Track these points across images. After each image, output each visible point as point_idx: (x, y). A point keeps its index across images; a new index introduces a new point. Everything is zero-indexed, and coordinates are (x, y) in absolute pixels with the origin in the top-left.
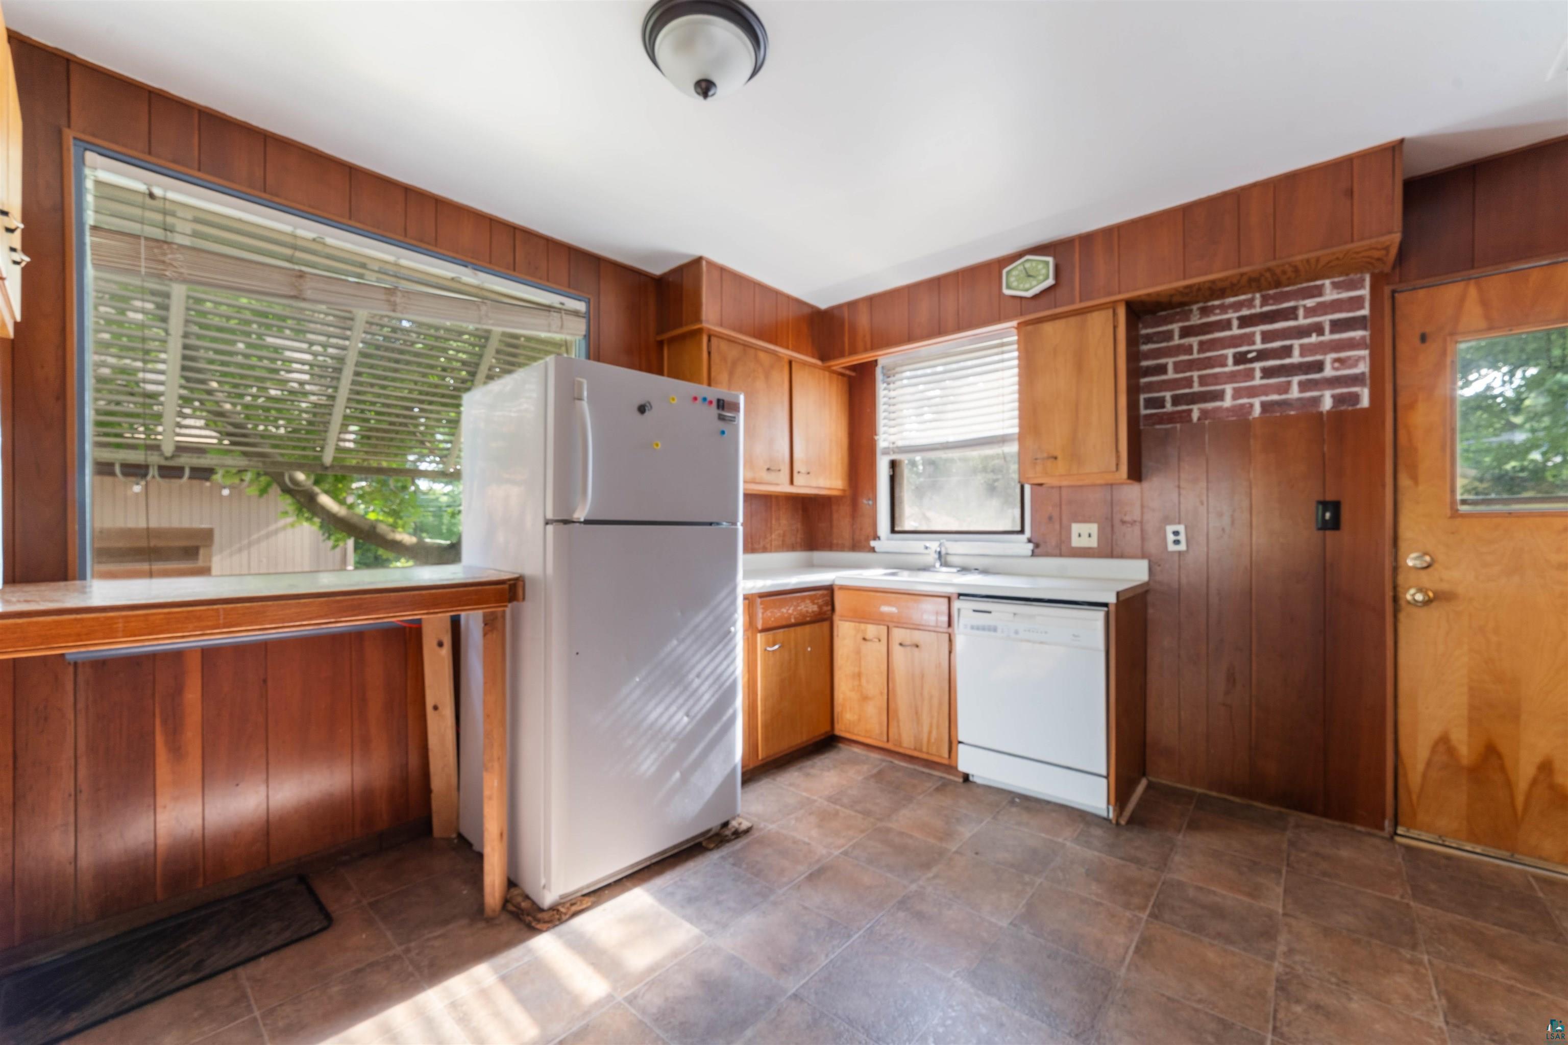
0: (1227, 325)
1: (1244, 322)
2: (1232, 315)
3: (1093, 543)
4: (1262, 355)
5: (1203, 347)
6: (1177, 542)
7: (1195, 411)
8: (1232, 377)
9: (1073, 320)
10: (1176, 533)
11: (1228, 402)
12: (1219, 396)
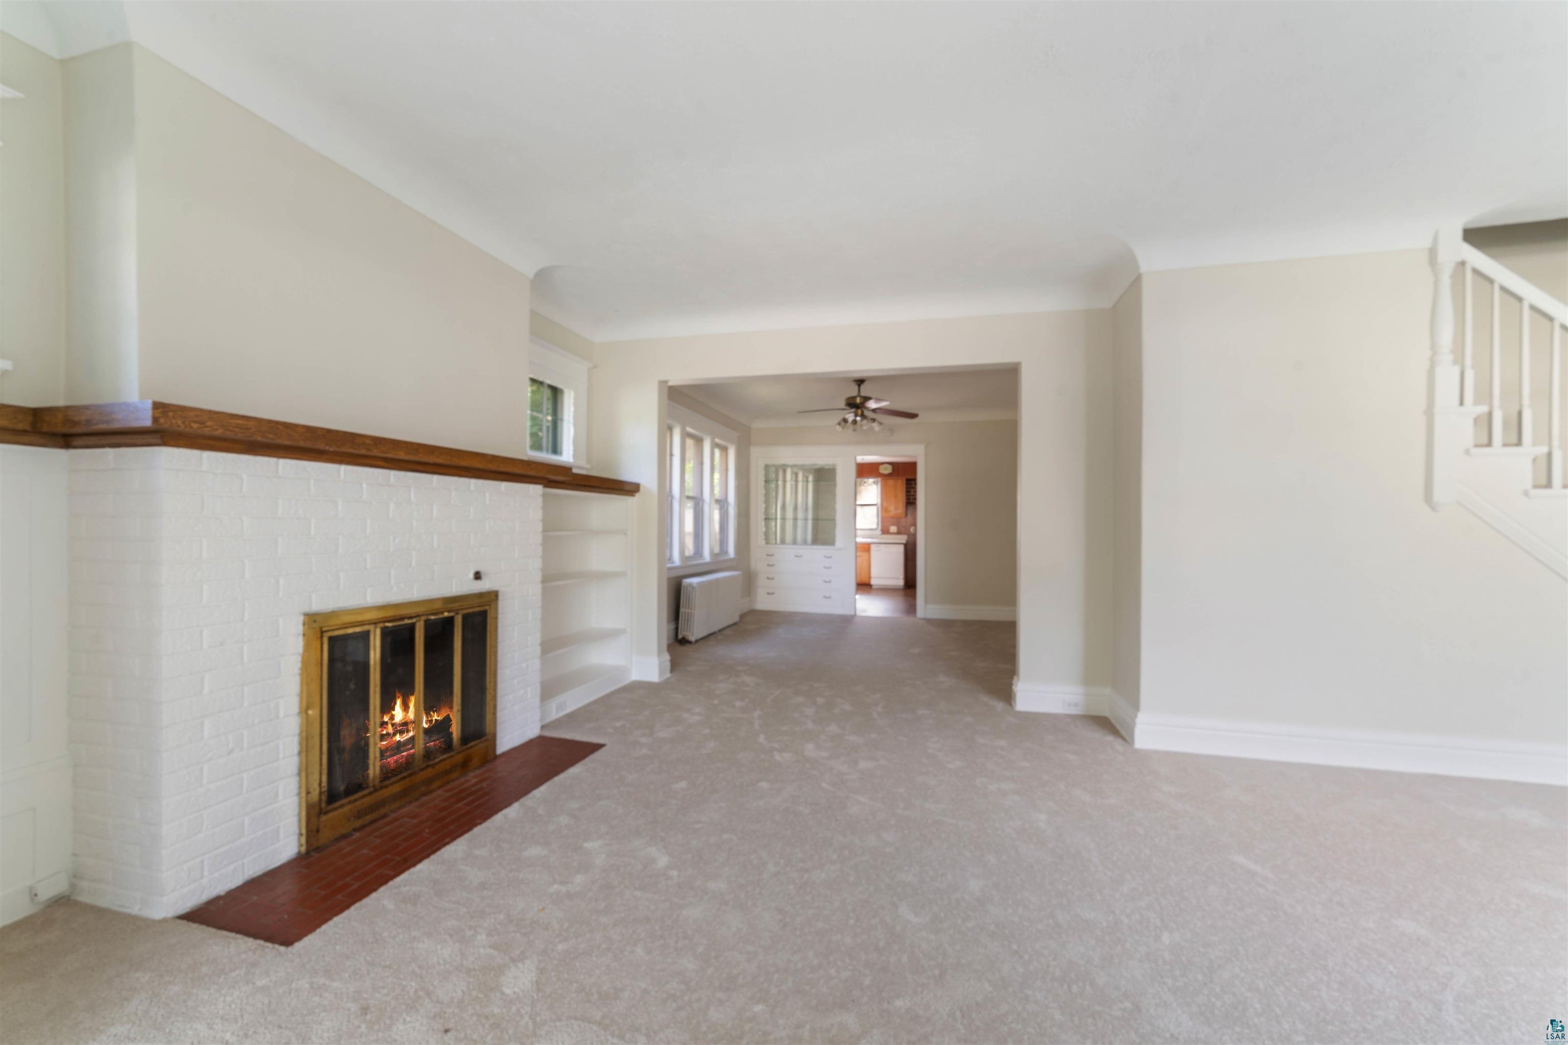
3: (895, 531)
9: (895, 481)
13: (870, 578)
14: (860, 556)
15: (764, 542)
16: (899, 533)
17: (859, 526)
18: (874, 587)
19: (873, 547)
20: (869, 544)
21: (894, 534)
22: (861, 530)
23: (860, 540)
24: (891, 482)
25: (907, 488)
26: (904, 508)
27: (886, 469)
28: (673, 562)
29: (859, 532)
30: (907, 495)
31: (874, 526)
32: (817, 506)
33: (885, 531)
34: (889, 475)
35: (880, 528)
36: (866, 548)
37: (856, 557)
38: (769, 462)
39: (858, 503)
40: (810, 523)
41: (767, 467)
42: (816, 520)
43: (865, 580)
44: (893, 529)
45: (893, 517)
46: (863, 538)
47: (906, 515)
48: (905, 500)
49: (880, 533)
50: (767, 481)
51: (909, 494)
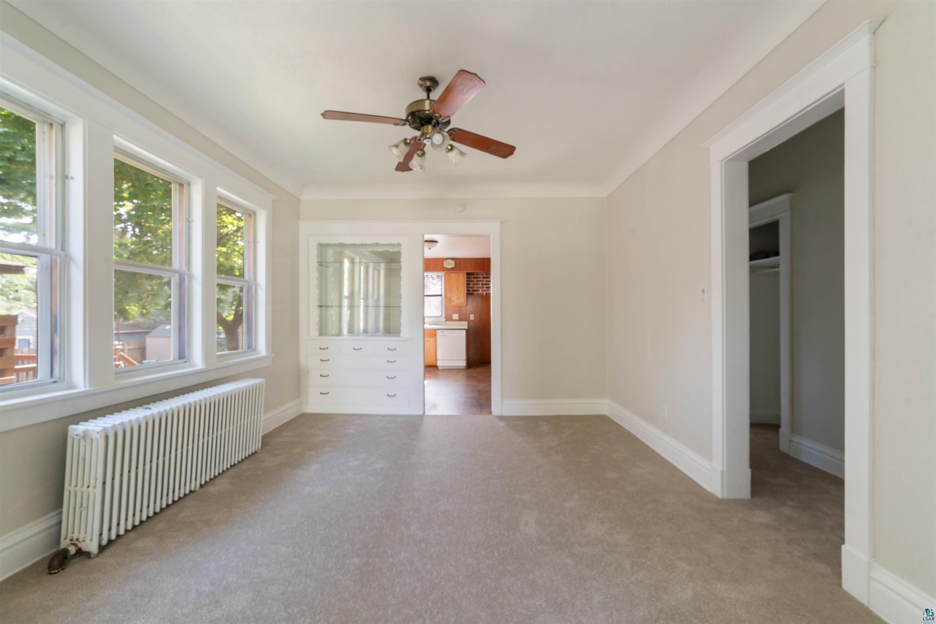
0: (480, 278)
1: (483, 278)
2: (481, 276)
3: (457, 318)
4: (486, 284)
5: (477, 281)
6: (472, 318)
7: (475, 293)
8: (481, 288)
9: (457, 274)
10: (472, 316)
11: (480, 292)
12: (479, 291)
13: (436, 360)
14: (428, 341)
15: (317, 333)
16: (460, 320)
17: (426, 315)
18: (439, 368)
19: (439, 333)
20: (435, 330)
21: (456, 320)
22: (428, 317)
23: (427, 326)
24: (453, 276)
25: (467, 281)
26: (465, 298)
27: (449, 264)
28: (71, 386)
29: (426, 320)
30: (467, 288)
31: (440, 314)
32: (388, 293)
33: (449, 318)
34: (452, 269)
35: (444, 316)
36: (433, 333)
37: (424, 341)
38: (324, 240)
39: (425, 294)
40: (382, 310)
41: (322, 247)
42: (387, 307)
43: (432, 362)
44: (456, 316)
45: (455, 306)
46: (430, 325)
47: (467, 304)
48: (466, 292)
49: (445, 319)
50: (322, 264)
51: (469, 286)
